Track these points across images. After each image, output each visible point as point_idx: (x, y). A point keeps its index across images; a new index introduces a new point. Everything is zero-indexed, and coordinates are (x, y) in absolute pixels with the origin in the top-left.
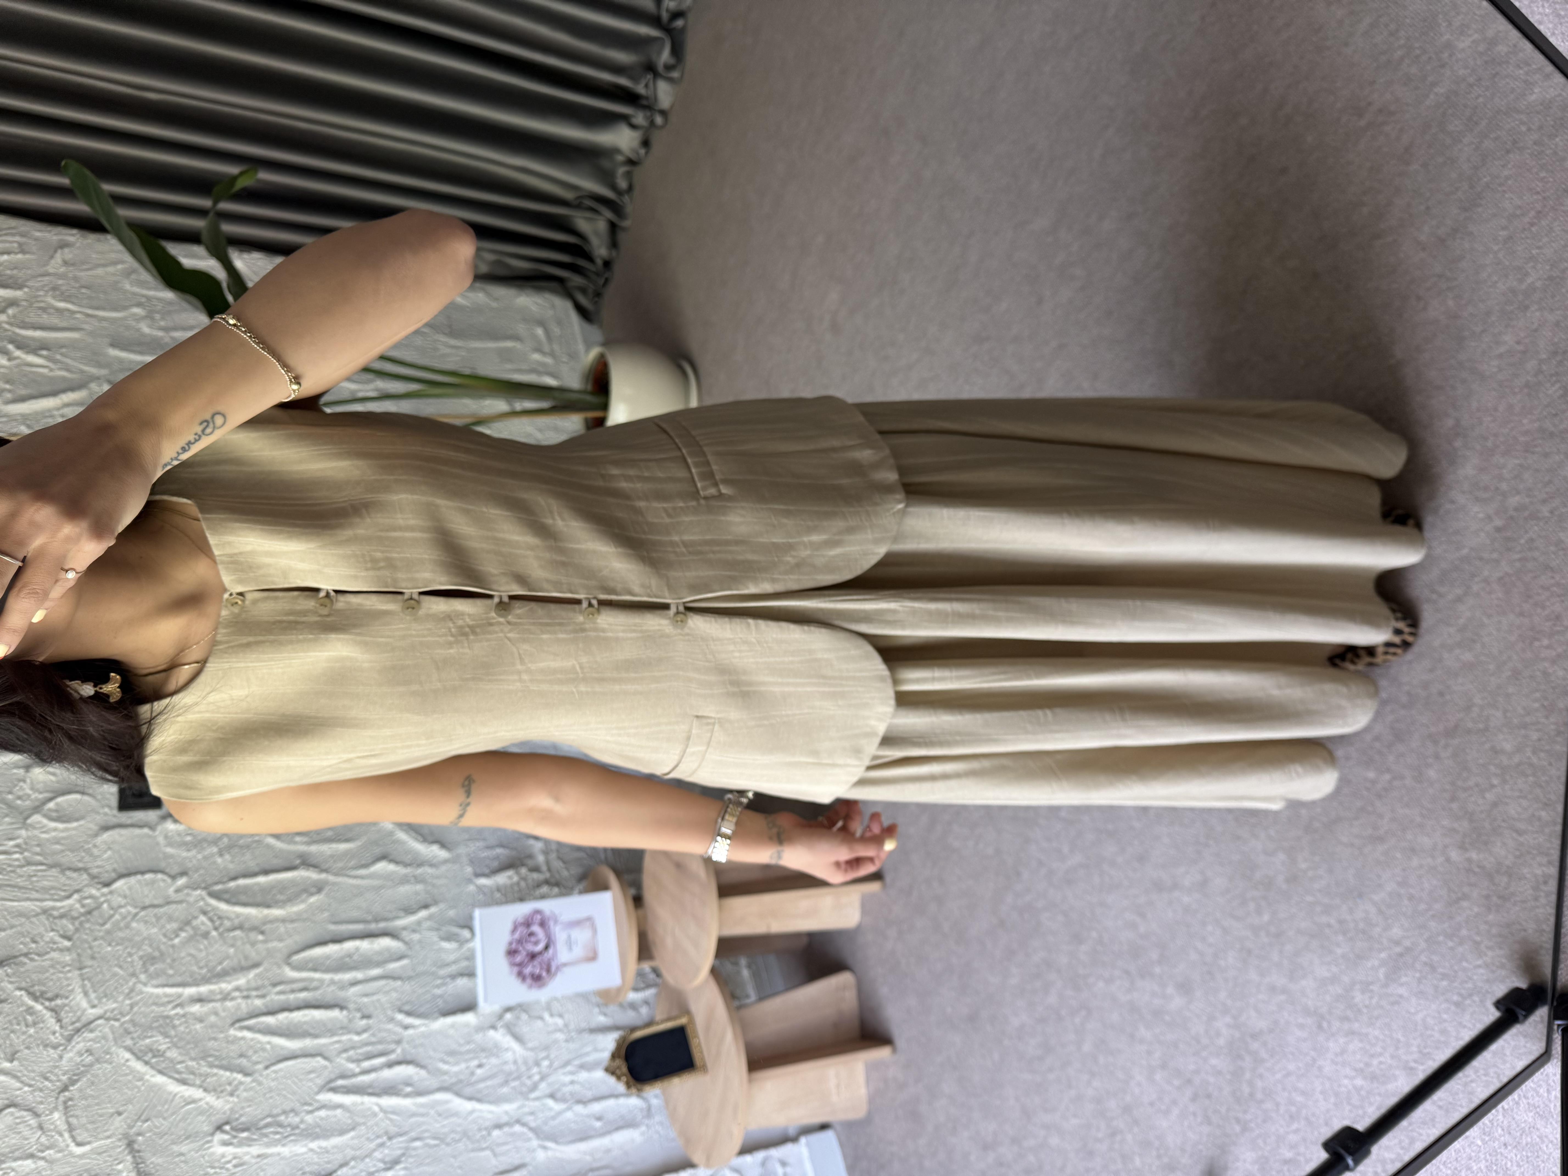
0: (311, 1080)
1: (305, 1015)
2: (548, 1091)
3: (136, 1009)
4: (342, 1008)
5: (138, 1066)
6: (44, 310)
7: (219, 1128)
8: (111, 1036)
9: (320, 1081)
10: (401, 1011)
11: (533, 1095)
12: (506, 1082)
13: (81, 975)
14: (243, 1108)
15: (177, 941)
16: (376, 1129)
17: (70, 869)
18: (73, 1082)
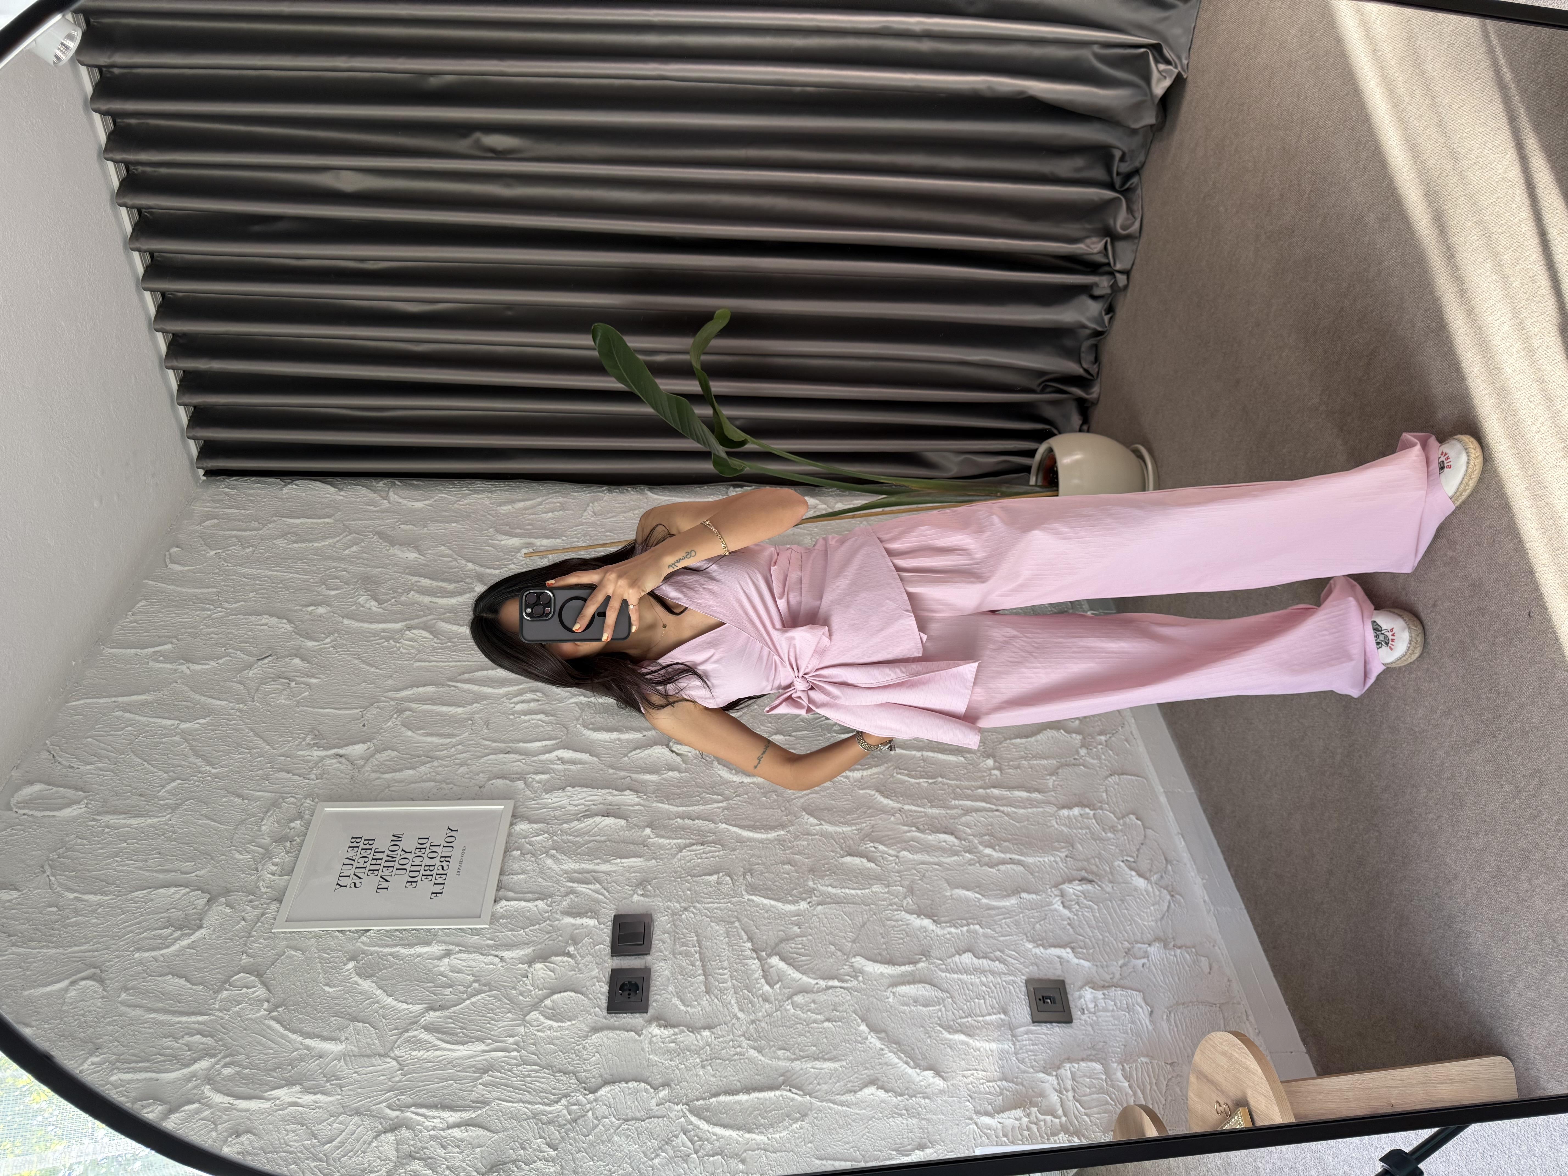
17: (560, 1071)
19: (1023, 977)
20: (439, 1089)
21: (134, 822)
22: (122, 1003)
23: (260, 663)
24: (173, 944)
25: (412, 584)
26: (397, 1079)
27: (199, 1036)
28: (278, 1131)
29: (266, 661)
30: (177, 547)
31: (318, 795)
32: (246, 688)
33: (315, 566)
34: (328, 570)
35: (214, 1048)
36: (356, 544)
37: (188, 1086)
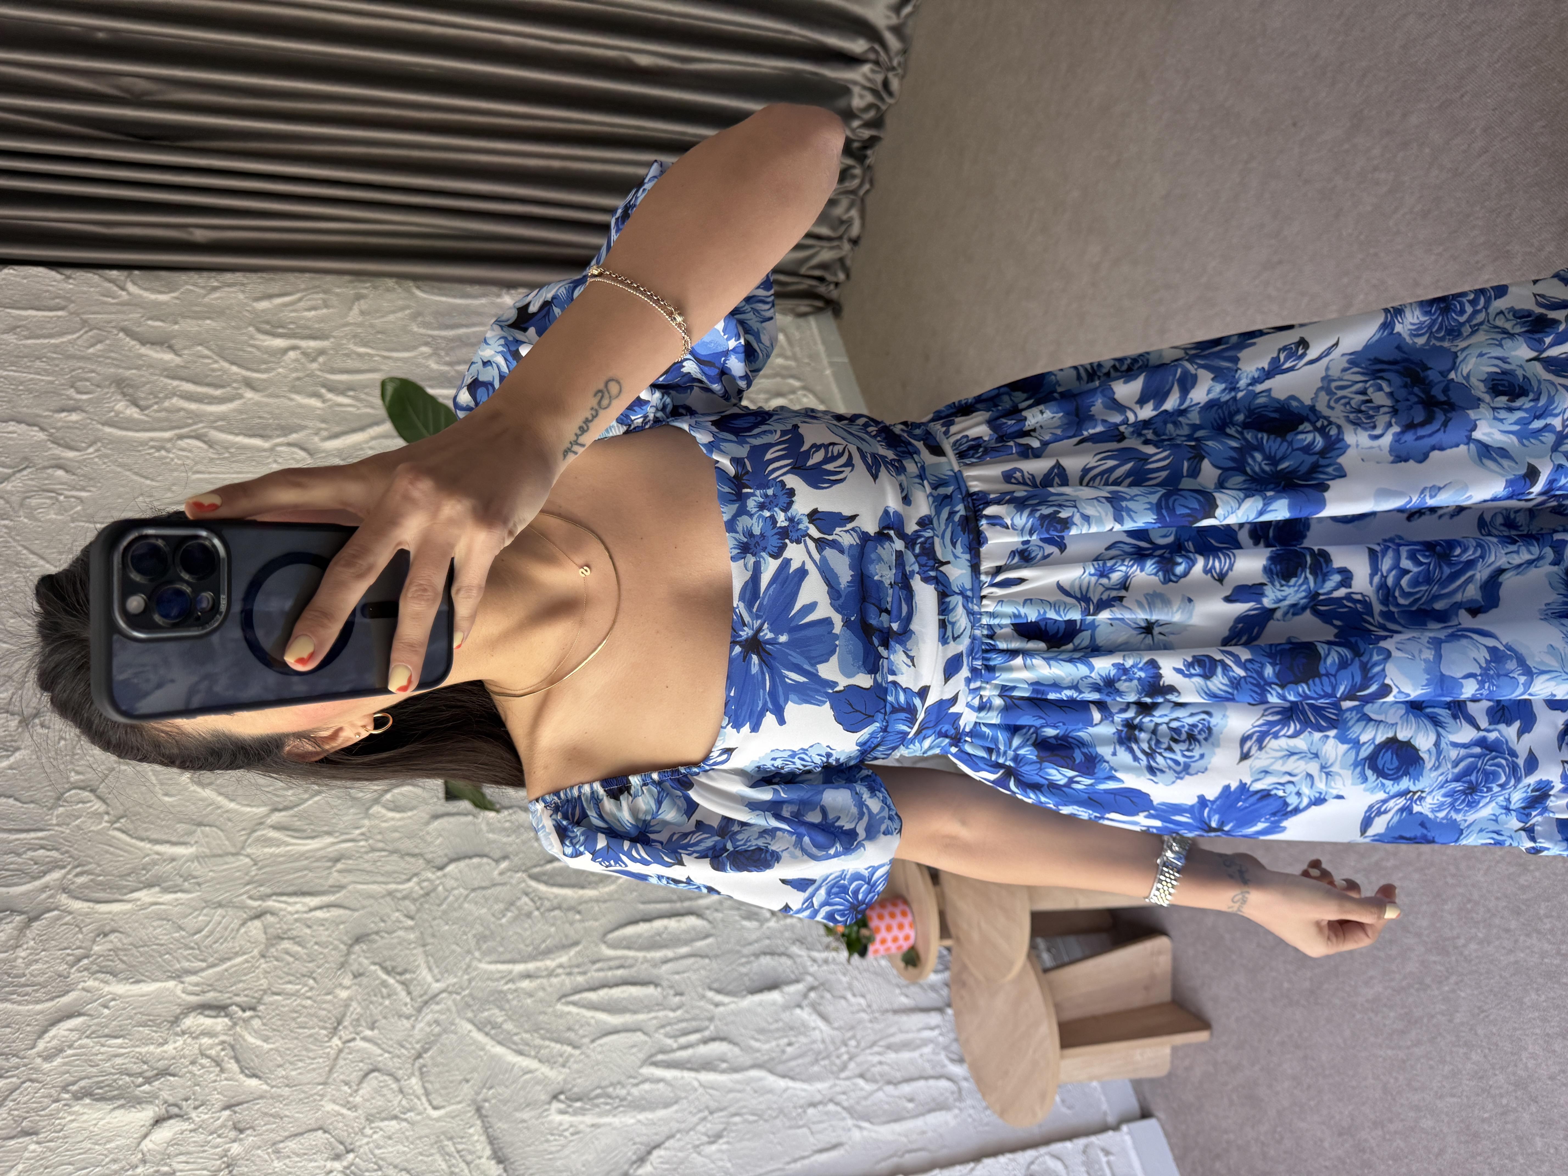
0: (633, 1054)
1: (623, 992)
2: (857, 1071)
3: (473, 984)
4: (656, 985)
5: (479, 1037)
6: (348, 355)
7: (555, 1097)
8: (454, 1009)
9: (642, 1056)
10: (710, 989)
11: (843, 1075)
12: (816, 1061)
13: (425, 952)
14: (574, 1079)
15: (504, 920)
16: (697, 1103)
17: (408, 854)
18: (426, 1051)
20: (296, 878)
23: (18, 475)
25: (174, 388)
26: (253, 873)
27: (42, 851)
28: (145, 928)
29: (25, 473)
32: (7, 502)
33: (57, 366)
34: (74, 370)
35: (61, 860)
36: (100, 342)
37: (44, 896)
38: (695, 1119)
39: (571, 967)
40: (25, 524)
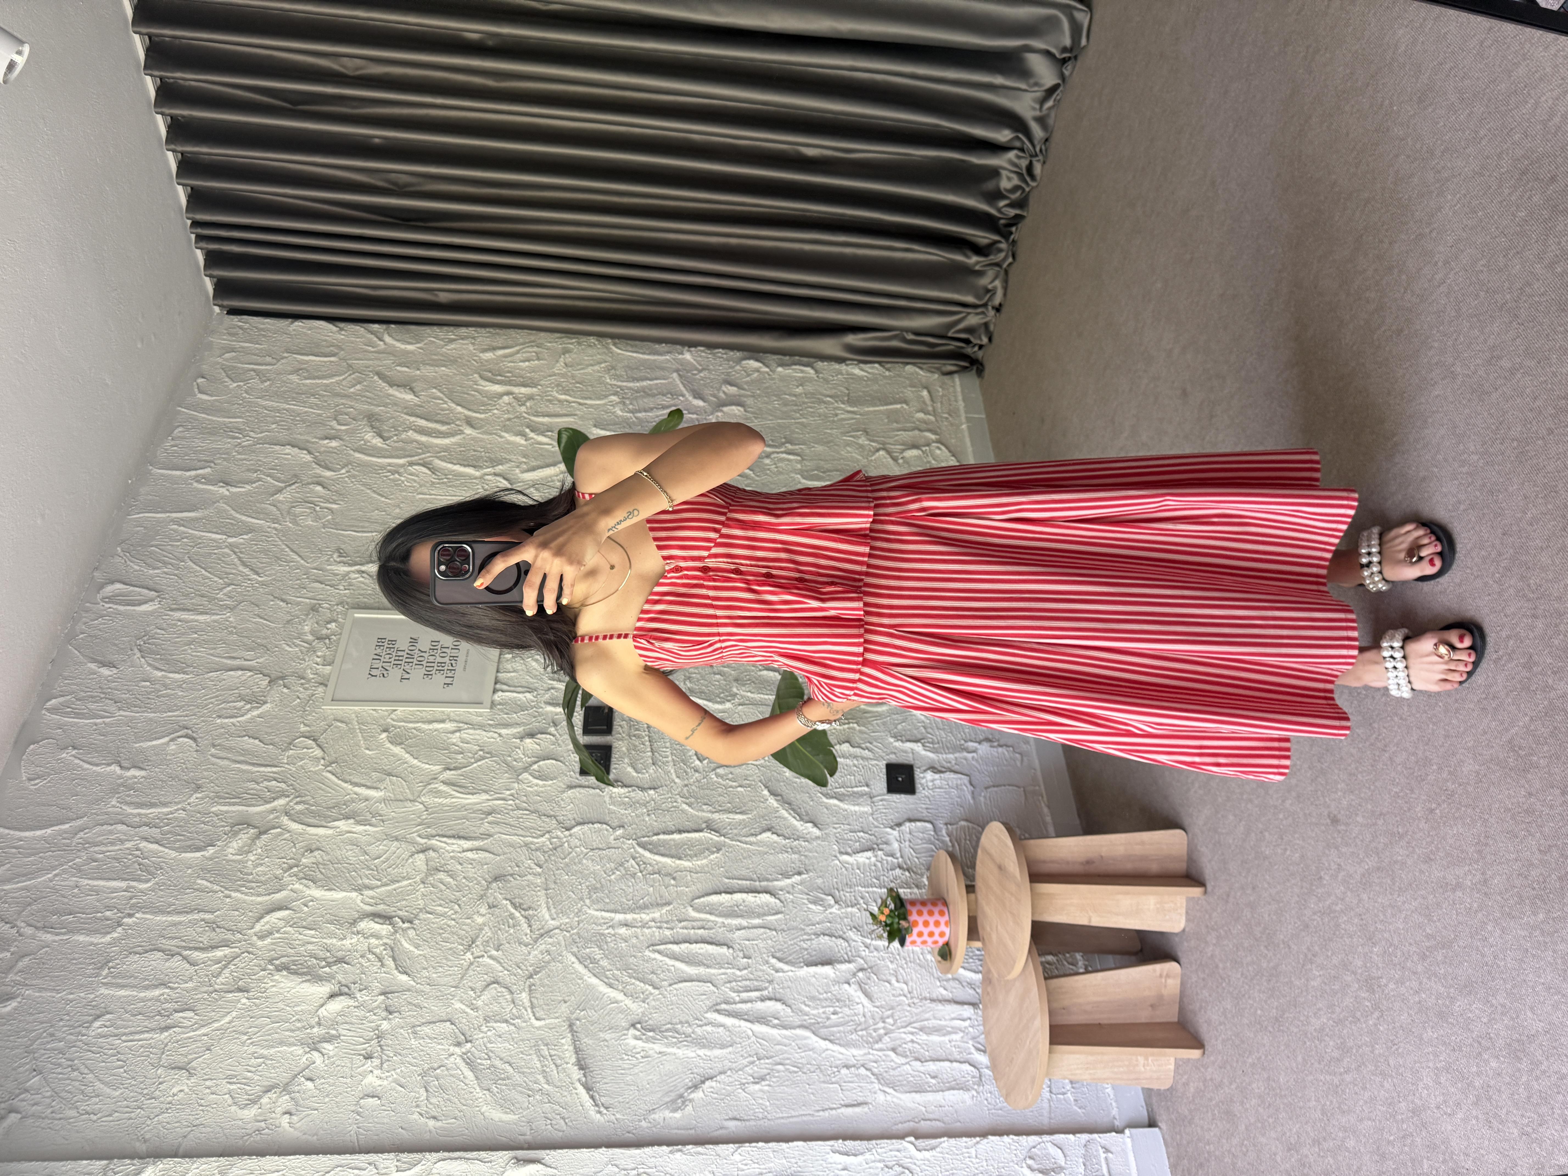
0: (702, 1000)
1: (701, 948)
2: (890, 1045)
3: (581, 925)
4: (729, 947)
5: (580, 968)
7: (633, 1025)
8: (563, 943)
9: (709, 1003)
10: (774, 957)
11: (877, 1046)
12: (856, 1031)
13: (547, 895)
14: (651, 1013)
15: (613, 877)
16: (748, 1049)
17: (545, 815)
18: (536, 973)
19: (885, 762)
20: (455, 824)
21: (201, 618)
22: (212, 755)
23: (288, 489)
24: (246, 714)
25: (410, 423)
26: (424, 817)
27: (274, 782)
28: (340, 849)
29: (293, 487)
30: (203, 377)
31: (347, 604)
32: (279, 510)
33: (326, 401)
34: (338, 406)
35: (287, 791)
36: (360, 383)
37: (272, 816)
38: (745, 1062)
39: (660, 922)
40: (289, 527)
